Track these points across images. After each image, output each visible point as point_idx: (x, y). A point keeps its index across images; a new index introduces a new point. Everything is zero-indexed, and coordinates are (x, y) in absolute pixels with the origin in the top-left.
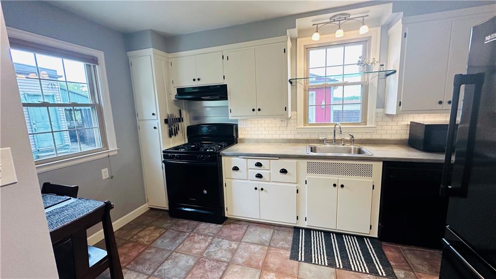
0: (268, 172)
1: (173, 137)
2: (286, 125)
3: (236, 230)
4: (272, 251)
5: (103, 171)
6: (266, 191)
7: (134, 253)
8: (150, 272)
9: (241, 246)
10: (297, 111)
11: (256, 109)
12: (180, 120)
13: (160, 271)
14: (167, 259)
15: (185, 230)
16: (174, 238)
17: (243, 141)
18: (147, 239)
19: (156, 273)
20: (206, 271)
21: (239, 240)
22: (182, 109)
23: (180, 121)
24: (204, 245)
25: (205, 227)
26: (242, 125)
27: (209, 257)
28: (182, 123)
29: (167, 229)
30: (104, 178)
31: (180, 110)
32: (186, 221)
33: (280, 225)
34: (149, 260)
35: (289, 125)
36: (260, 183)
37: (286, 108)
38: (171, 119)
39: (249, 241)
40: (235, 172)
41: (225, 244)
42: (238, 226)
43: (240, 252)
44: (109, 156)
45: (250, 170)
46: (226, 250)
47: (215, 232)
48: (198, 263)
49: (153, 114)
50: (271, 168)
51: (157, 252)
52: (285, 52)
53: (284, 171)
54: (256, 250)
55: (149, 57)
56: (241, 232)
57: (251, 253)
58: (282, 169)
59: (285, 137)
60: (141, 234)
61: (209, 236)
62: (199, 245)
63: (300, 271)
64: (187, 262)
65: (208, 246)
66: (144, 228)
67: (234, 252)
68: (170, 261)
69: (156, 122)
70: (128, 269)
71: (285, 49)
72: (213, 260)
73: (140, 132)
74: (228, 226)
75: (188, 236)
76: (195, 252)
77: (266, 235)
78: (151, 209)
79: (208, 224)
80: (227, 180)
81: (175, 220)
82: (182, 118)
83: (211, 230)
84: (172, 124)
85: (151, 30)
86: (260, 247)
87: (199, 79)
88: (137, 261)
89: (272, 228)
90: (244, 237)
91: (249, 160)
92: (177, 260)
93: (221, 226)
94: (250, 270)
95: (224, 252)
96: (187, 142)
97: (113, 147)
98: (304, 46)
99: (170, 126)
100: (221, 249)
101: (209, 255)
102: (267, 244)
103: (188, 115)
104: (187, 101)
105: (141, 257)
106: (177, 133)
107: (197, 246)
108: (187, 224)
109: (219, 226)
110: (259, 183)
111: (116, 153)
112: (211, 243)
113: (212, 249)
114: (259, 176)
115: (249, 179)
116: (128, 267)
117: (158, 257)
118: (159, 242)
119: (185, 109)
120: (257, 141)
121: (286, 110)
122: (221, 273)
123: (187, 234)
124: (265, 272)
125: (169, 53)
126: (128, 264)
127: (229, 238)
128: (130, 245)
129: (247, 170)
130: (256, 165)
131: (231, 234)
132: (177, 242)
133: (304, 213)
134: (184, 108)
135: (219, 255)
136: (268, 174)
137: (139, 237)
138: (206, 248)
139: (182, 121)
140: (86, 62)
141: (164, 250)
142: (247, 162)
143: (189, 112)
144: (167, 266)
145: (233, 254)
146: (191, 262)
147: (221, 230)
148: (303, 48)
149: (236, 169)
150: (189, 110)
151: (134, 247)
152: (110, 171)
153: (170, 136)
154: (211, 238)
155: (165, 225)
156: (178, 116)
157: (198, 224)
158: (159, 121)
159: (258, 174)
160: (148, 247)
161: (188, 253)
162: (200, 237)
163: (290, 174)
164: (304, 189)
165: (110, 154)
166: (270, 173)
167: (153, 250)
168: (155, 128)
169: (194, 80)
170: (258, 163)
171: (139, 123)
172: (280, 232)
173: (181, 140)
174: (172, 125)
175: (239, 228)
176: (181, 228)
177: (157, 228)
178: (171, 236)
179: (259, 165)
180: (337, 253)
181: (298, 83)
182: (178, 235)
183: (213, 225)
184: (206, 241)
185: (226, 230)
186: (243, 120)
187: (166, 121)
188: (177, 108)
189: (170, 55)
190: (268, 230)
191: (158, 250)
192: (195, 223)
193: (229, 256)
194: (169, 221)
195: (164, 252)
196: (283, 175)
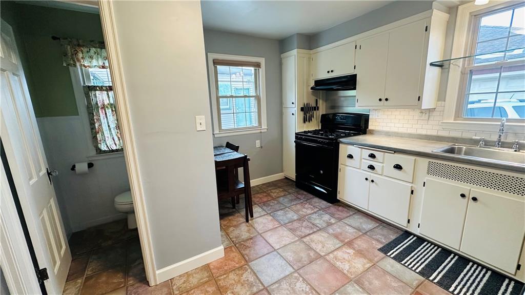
0: (382, 165)
1: (307, 123)
2: (427, 118)
3: (342, 212)
4: (364, 238)
5: (257, 141)
6: (376, 184)
7: (265, 199)
8: (269, 212)
9: (339, 223)
10: (445, 101)
11: (384, 99)
12: (316, 108)
13: (275, 214)
14: (281, 210)
15: (302, 198)
16: (292, 200)
17: (372, 132)
18: (275, 195)
19: (272, 214)
20: (302, 226)
21: (340, 219)
22: (320, 98)
23: (315, 110)
24: (309, 212)
25: (317, 201)
26: (374, 116)
27: (309, 220)
28: (318, 112)
29: (290, 193)
30: (257, 146)
31: (317, 100)
32: (305, 193)
33: (390, 223)
34: (271, 206)
35: (431, 118)
36: (372, 174)
37: (419, 97)
38: (307, 108)
39: (349, 223)
40: (350, 160)
41: (326, 217)
42: (346, 210)
43: (334, 227)
44: (261, 132)
45: (363, 160)
46: (324, 221)
47: (323, 207)
48: (299, 220)
49: (293, 103)
50: (385, 161)
51: (277, 203)
52: (426, 30)
53: (398, 167)
54: (349, 231)
55: (294, 56)
56: (345, 215)
57: (344, 231)
58: (397, 165)
59: (424, 132)
60: (273, 191)
61: (317, 208)
62: (307, 210)
63: (381, 261)
64: (293, 216)
65: (313, 213)
66: (276, 188)
67: (329, 224)
68: (282, 211)
69: (294, 110)
70: (259, 206)
71: (427, 27)
72: (311, 223)
73: (284, 116)
74: (337, 207)
75: (302, 202)
76: (301, 213)
77: (368, 225)
78: (286, 178)
79: (321, 200)
80: (342, 166)
81: (298, 190)
82: (318, 108)
83: (321, 204)
84: (307, 111)
85: (297, 34)
86: (355, 230)
87: (332, 71)
88: (264, 203)
89: (379, 223)
90: (346, 219)
91: (363, 150)
92: (287, 212)
93: (331, 205)
94: (335, 241)
95: (322, 221)
96: (320, 128)
97: (264, 126)
98: (470, 13)
99: (305, 114)
100: (321, 219)
101: (309, 218)
102: (364, 232)
103: (325, 104)
104: (325, 91)
105: (268, 203)
106: (311, 120)
107: (304, 210)
108: (305, 195)
109: (329, 204)
110: (370, 174)
111: (266, 130)
112: (315, 213)
113: (314, 216)
114: (372, 167)
115: (362, 168)
116: (260, 205)
117: (277, 207)
118: (282, 199)
119: (322, 100)
120: (388, 134)
121: (419, 100)
122: (311, 232)
123: (302, 201)
124: (346, 246)
125: (311, 50)
126: (260, 203)
127: (332, 215)
128: (265, 194)
129: (361, 160)
130: (369, 156)
131: (335, 213)
132: (293, 203)
133: (418, 218)
134: (321, 97)
135: (317, 222)
136: (381, 167)
137: (271, 192)
138: (310, 214)
139: (318, 109)
140: (254, 67)
141: (282, 204)
142: (361, 152)
143: (326, 101)
144: (279, 213)
145: (328, 226)
146: (295, 217)
147: (329, 207)
148: (468, 16)
149: (350, 156)
150: (326, 100)
151: (266, 196)
152: (261, 143)
153: (304, 122)
154: (317, 209)
155: (290, 191)
156: (314, 105)
157: (313, 198)
158: (296, 109)
159: (371, 166)
160: (274, 199)
161: (296, 212)
162: (310, 206)
163: (405, 172)
164: (421, 192)
165: (262, 131)
166: (383, 166)
167: (276, 202)
168: (293, 114)
169: (328, 72)
170: (372, 154)
171: (284, 111)
172: (385, 229)
173: (314, 126)
174: (307, 113)
175: (346, 211)
176: (299, 196)
177: (285, 190)
178: (290, 198)
179: (372, 156)
180: (442, 271)
181: (451, 65)
182: (295, 199)
183: (324, 202)
184: (312, 209)
185: (333, 209)
186: (376, 110)
187: (302, 109)
188: (314, 98)
189: (311, 52)
190: (374, 223)
191: (279, 203)
192: (312, 196)
193: (324, 225)
194: (294, 189)
195: (282, 205)
196: (397, 171)
